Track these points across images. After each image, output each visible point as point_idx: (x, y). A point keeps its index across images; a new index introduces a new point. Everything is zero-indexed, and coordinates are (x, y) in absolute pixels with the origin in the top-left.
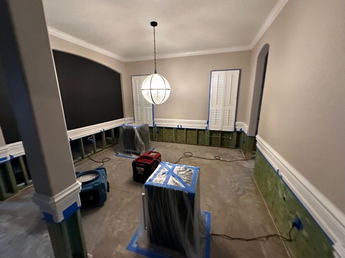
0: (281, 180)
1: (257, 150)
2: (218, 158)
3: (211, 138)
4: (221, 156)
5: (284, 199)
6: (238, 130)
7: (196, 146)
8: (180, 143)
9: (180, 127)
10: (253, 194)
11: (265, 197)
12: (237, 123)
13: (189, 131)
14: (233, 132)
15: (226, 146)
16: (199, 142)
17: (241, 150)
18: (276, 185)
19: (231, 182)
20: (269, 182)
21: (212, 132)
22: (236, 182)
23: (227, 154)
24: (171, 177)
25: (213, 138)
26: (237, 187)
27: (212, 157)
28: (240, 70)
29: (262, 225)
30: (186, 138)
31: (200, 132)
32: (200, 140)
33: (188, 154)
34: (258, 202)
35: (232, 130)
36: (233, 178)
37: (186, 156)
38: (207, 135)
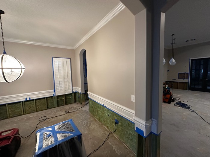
0: (105, 108)
1: (89, 99)
2: (68, 112)
3: (58, 101)
4: (69, 110)
5: (109, 115)
6: (74, 92)
7: (47, 110)
8: (30, 113)
9: (28, 99)
10: (94, 122)
11: (99, 120)
12: (73, 88)
13: (38, 101)
14: (72, 93)
15: (69, 103)
16: (49, 106)
17: (78, 103)
18: (103, 111)
19: (82, 122)
20: (100, 112)
21: (58, 97)
22: (84, 121)
23: (72, 108)
24: (58, 135)
25: (59, 101)
26: (86, 123)
27: (64, 113)
28: (71, 59)
29: (104, 133)
30: (36, 107)
31: (48, 99)
32: (49, 104)
33: (43, 118)
34: (98, 124)
35: (71, 92)
36: (82, 119)
37: (42, 121)
38: (55, 100)
